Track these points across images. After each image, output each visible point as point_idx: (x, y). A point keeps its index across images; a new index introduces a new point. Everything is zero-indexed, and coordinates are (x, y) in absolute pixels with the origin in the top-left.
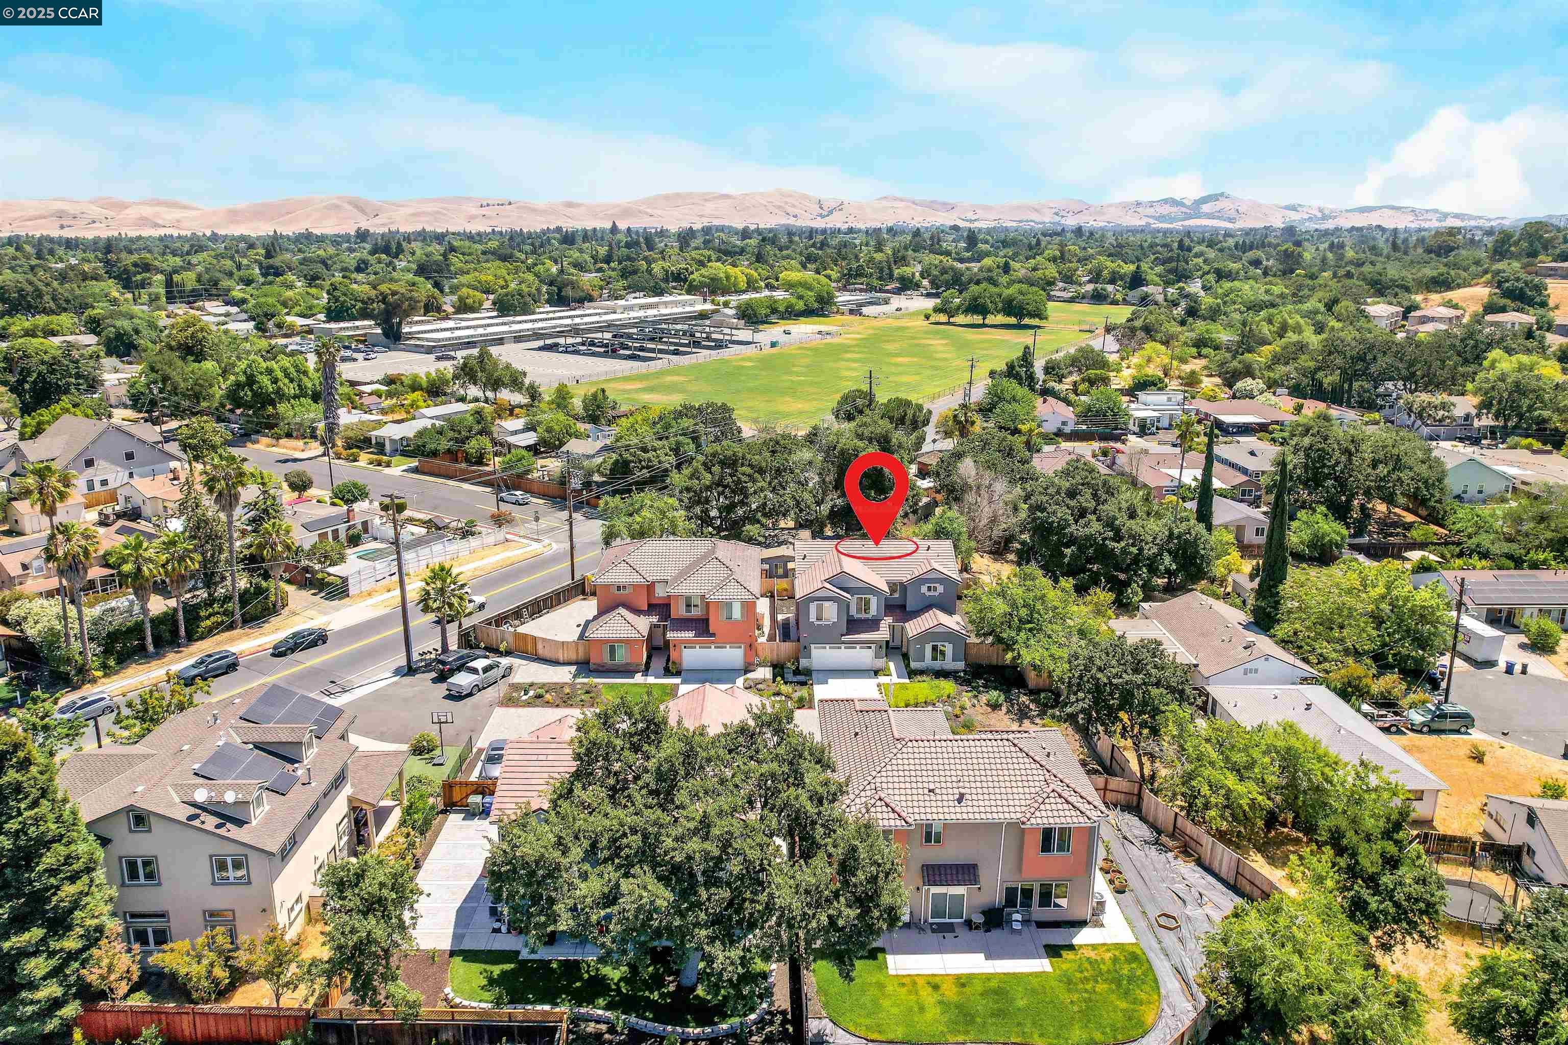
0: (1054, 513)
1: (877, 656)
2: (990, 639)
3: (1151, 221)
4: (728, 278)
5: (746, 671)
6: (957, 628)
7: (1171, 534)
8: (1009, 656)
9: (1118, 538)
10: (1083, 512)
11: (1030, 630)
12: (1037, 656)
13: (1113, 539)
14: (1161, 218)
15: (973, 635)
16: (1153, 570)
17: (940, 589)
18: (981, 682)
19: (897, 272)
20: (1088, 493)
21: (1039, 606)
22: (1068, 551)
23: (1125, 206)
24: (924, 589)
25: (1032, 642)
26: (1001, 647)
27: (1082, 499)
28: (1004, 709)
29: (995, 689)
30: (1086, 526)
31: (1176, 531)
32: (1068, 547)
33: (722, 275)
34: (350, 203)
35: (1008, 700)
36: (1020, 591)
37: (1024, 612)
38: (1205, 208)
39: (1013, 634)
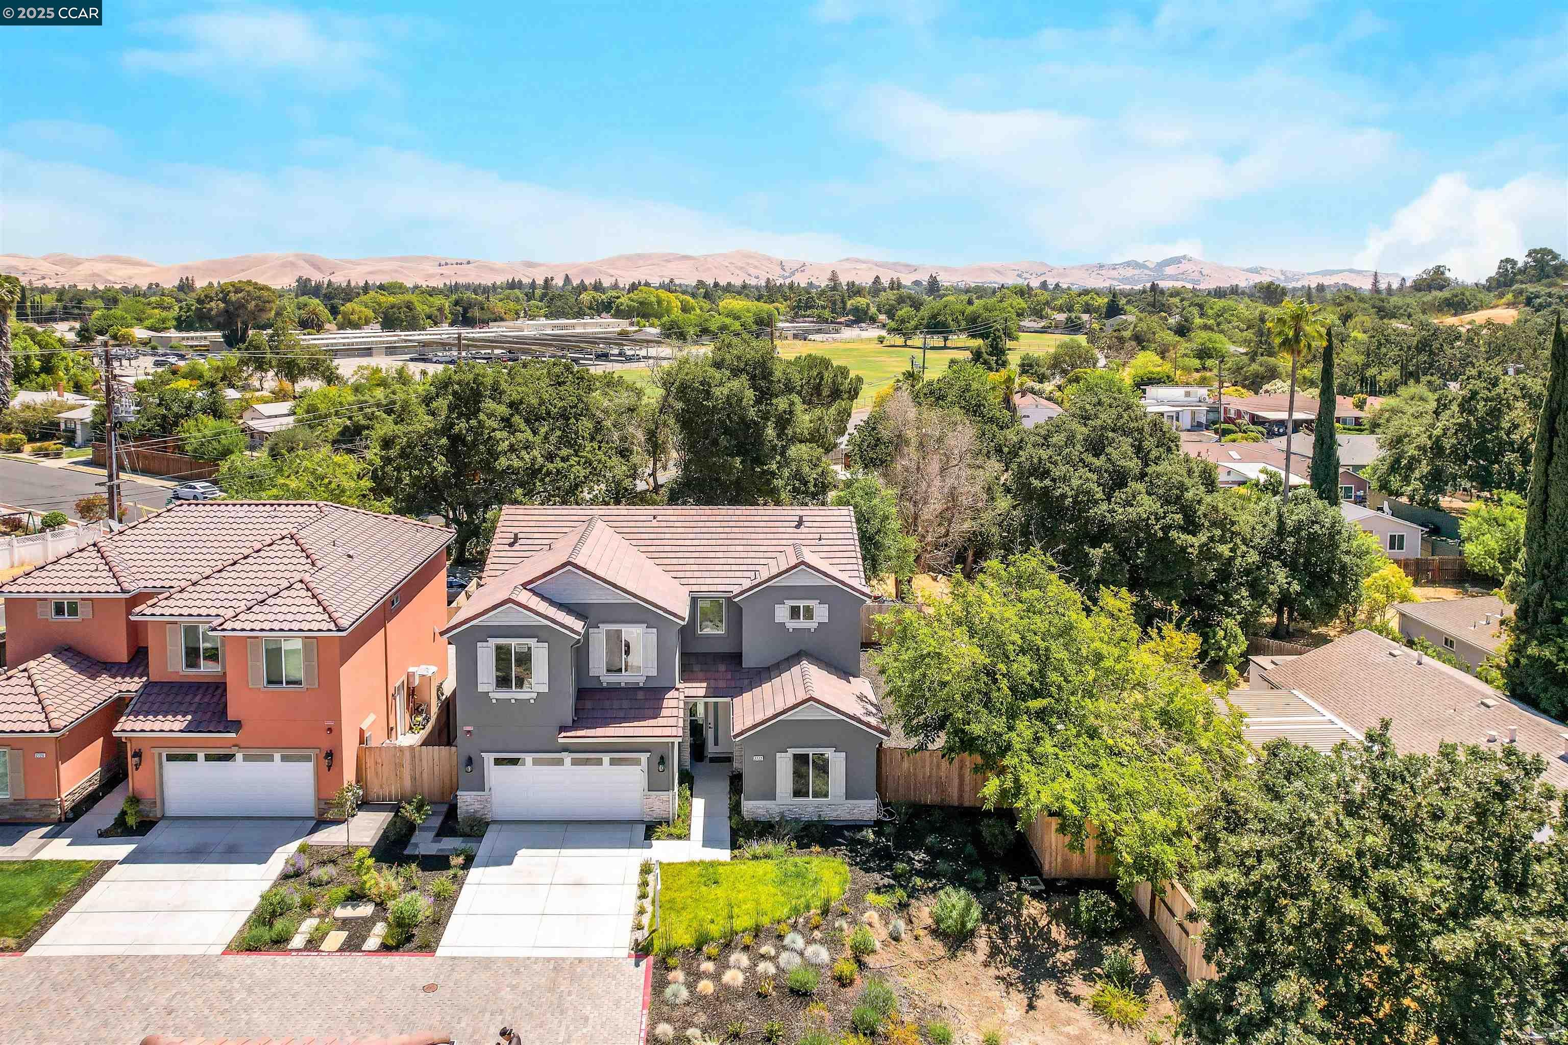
0: (1065, 479)
1: (653, 786)
2: (940, 741)
3: (1115, 283)
4: (659, 302)
5: (321, 823)
6: (857, 709)
7: (1281, 530)
8: (992, 787)
9: (1191, 526)
10: (1119, 480)
11: (1041, 715)
12: (1065, 786)
13: (1183, 529)
14: (1125, 280)
15: (897, 730)
16: (1258, 592)
17: (821, 613)
18: (919, 857)
19: (850, 304)
20: (1126, 444)
21: (1059, 653)
22: (1096, 553)
23: (1089, 269)
24: (782, 613)
25: (1048, 746)
26: (972, 759)
27: (1115, 455)
28: (982, 944)
29: (957, 880)
30: (1128, 504)
31: (1290, 523)
32: (1095, 543)
33: (653, 299)
34: (307, 261)
35: (991, 915)
36: (1011, 613)
37: (1024, 667)
38: (1169, 270)
39: (999, 724)
